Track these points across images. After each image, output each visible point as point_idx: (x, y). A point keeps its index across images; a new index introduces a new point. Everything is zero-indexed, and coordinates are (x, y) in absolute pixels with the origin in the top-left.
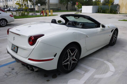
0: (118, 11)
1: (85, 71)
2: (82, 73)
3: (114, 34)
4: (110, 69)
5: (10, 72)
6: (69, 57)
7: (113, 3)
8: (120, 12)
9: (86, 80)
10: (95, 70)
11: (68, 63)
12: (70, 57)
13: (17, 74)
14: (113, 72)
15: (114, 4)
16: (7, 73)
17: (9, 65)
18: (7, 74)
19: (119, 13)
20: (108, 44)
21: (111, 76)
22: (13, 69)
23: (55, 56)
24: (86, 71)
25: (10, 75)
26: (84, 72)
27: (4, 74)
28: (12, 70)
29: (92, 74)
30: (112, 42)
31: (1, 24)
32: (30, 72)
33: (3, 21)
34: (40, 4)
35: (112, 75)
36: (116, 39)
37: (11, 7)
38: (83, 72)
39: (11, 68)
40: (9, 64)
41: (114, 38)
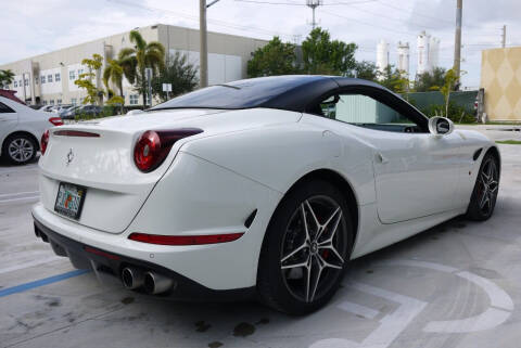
0: (481, 113)
1: (381, 310)
2: (366, 316)
3: (484, 168)
4: (489, 300)
5: (39, 315)
6: (308, 237)
7: (458, 86)
8: (487, 117)
9: (390, 341)
10: (424, 304)
11: (305, 264)
12: (312, 237)
13: (72, 320)
14: (508, 311)
15: (462, 88)
16: (27, 316)
17: (38, 289)
18: (26, 321)
19: (483, 119)
20: (464, 211)
21: (504, 324)
22: (55, 304)
23: (248, 223)
24: (386, 308)
25: (40, 324)
26: (376, 312)
27: (12, 321)
28: (48, 307)
29: (414, 320)
30: (482, 205)
31: (11, 154)
32: (130, 315)
33: (22, 140)
34: (170, 86)
35: (508, 323)
36: (496, 192)
37: (56, 103)
38: (371, 314)
39: (46, 298)
40: (35, 286)
41: (486, 186)
